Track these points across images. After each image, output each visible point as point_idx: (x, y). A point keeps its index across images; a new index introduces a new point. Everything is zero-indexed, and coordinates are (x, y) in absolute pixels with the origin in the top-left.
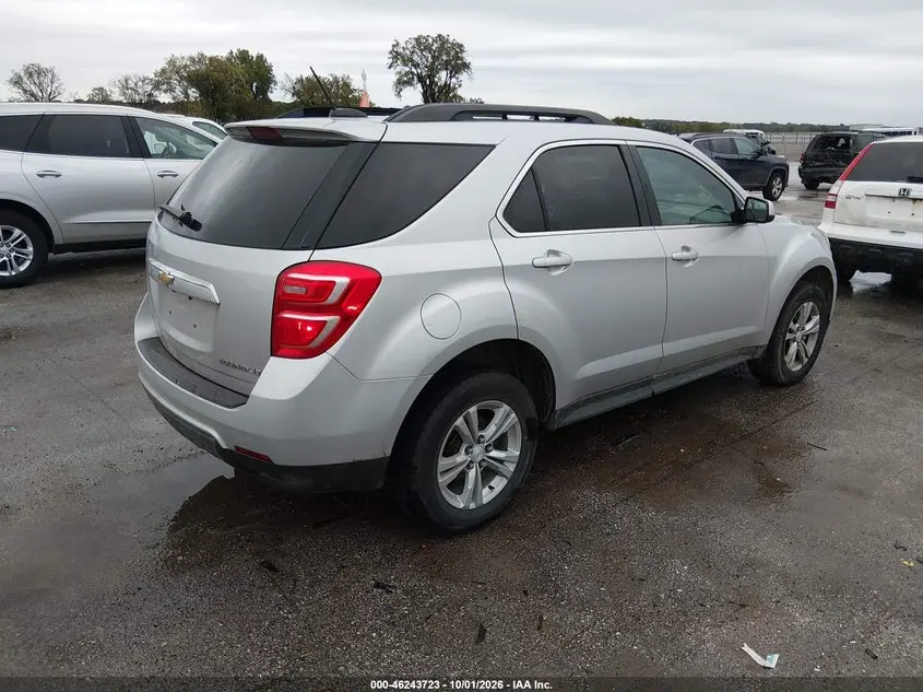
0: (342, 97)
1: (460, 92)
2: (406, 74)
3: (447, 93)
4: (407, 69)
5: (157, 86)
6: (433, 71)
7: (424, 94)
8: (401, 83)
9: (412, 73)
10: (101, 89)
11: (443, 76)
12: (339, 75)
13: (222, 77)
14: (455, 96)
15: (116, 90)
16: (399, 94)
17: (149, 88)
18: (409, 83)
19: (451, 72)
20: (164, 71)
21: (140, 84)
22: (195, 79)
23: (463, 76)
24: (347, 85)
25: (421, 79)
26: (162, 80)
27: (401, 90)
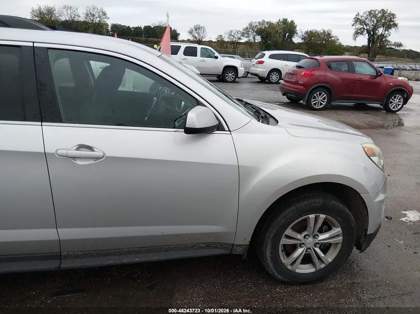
0: (325, 40)
1: (389, 38)
2: (360, 29)
3: (382, 39)
4: (362, 26)
5: (243, 35)
6: (375, 28)
7: (369, 39)
8: (358, 33)
9: (364, 29)
10: (221, 36)
11: (381, 31)
12: (326, 29)
13: (271, 30)
14: (386, 41)
15: (226, 36)
16: (355, 39)
17: (239, 35)
18: (362, 33)
19: (386, 28)
20: (247, 28)
21: (236, 33)
22: (260, 32)
23: (392, 31)
24: (329, 34)
25: (368, 32)
26: (245, 32)
27: (357, 37)
